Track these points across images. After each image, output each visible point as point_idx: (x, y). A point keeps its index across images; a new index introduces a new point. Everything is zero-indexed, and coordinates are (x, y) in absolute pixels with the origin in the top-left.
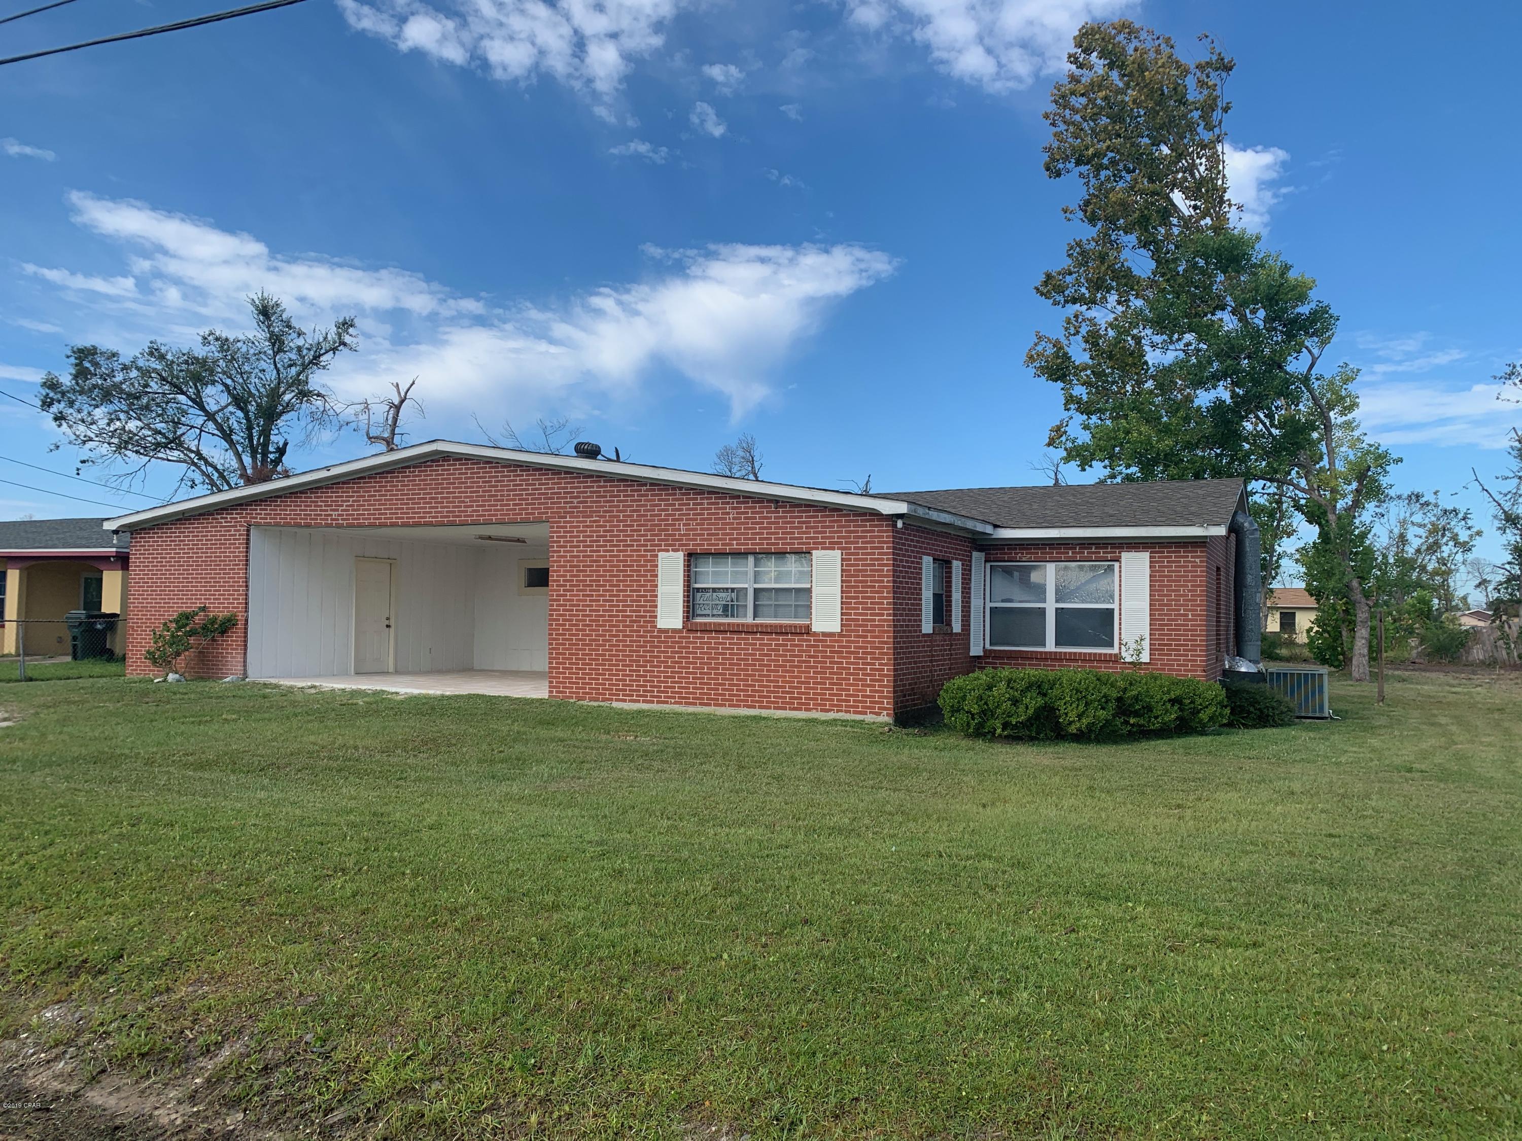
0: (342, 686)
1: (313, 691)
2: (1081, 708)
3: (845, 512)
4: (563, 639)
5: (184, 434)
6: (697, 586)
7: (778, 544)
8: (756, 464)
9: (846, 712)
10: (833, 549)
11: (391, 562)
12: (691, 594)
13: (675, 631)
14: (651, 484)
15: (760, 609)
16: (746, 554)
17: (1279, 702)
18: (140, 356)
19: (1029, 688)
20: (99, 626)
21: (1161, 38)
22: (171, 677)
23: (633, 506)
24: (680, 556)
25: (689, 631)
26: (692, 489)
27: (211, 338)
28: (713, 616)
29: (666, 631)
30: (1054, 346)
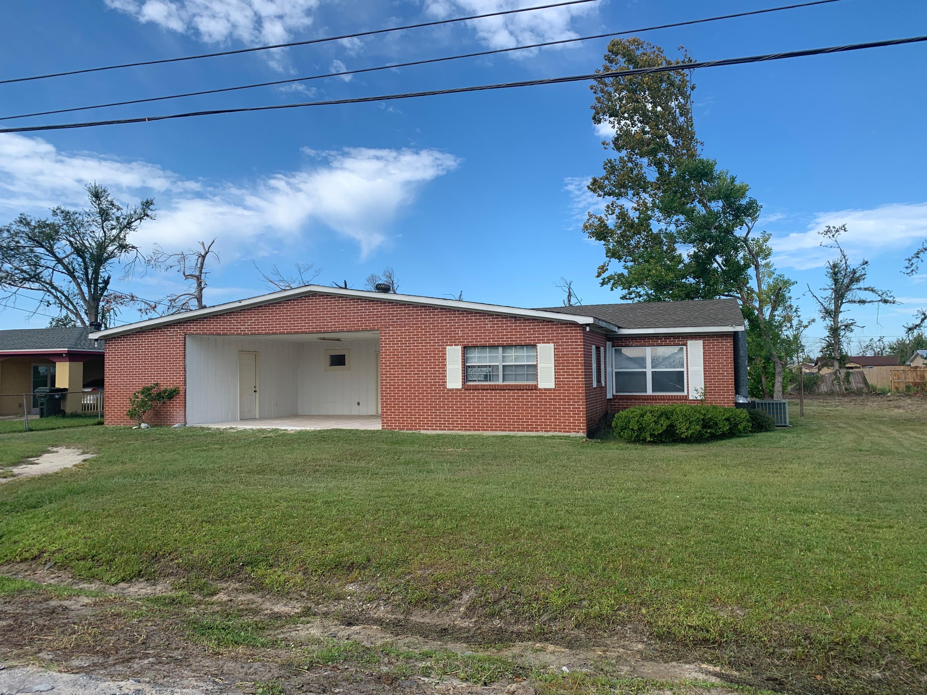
0: (250, 427)
1: (232, 430)
2: (688, 425)
3: (555, 323)
4: (390, 396)
5: (41, 272)
6: (468, 364)
7: (517, 341)
8: (395, 285)
9: (559, 431)
10: (549, 343)
11: (256, 354)
12: (466, 369)
13: (457, 390)
14: (441, 309)
15: (506, 376)
16: (497, 347)
17: (768, 419)
18: (14, 223)
19: (661, 415)
20: (57, 396)
21: (655, 47)
22: (143, 425)
23: (430, 321)
24: (459, 348)
25: (465, 389)
26: (465, 311)
27: (58, 211)
28: (479, 381)
29: (452, 390)
30: (599, 220)
